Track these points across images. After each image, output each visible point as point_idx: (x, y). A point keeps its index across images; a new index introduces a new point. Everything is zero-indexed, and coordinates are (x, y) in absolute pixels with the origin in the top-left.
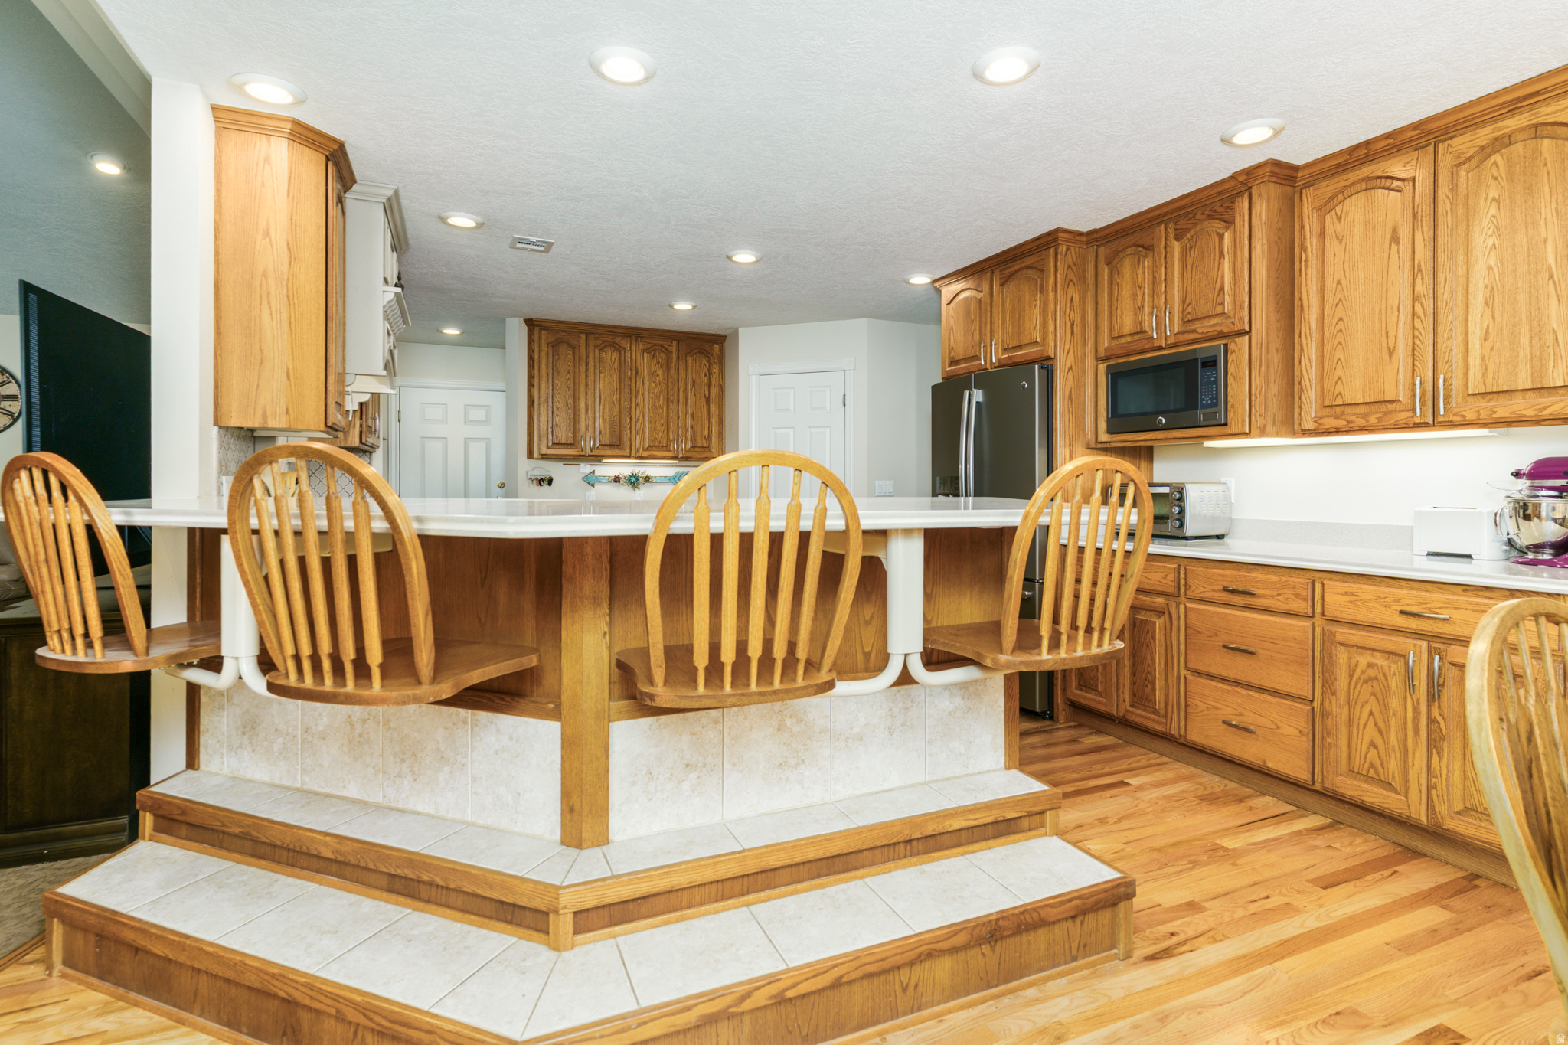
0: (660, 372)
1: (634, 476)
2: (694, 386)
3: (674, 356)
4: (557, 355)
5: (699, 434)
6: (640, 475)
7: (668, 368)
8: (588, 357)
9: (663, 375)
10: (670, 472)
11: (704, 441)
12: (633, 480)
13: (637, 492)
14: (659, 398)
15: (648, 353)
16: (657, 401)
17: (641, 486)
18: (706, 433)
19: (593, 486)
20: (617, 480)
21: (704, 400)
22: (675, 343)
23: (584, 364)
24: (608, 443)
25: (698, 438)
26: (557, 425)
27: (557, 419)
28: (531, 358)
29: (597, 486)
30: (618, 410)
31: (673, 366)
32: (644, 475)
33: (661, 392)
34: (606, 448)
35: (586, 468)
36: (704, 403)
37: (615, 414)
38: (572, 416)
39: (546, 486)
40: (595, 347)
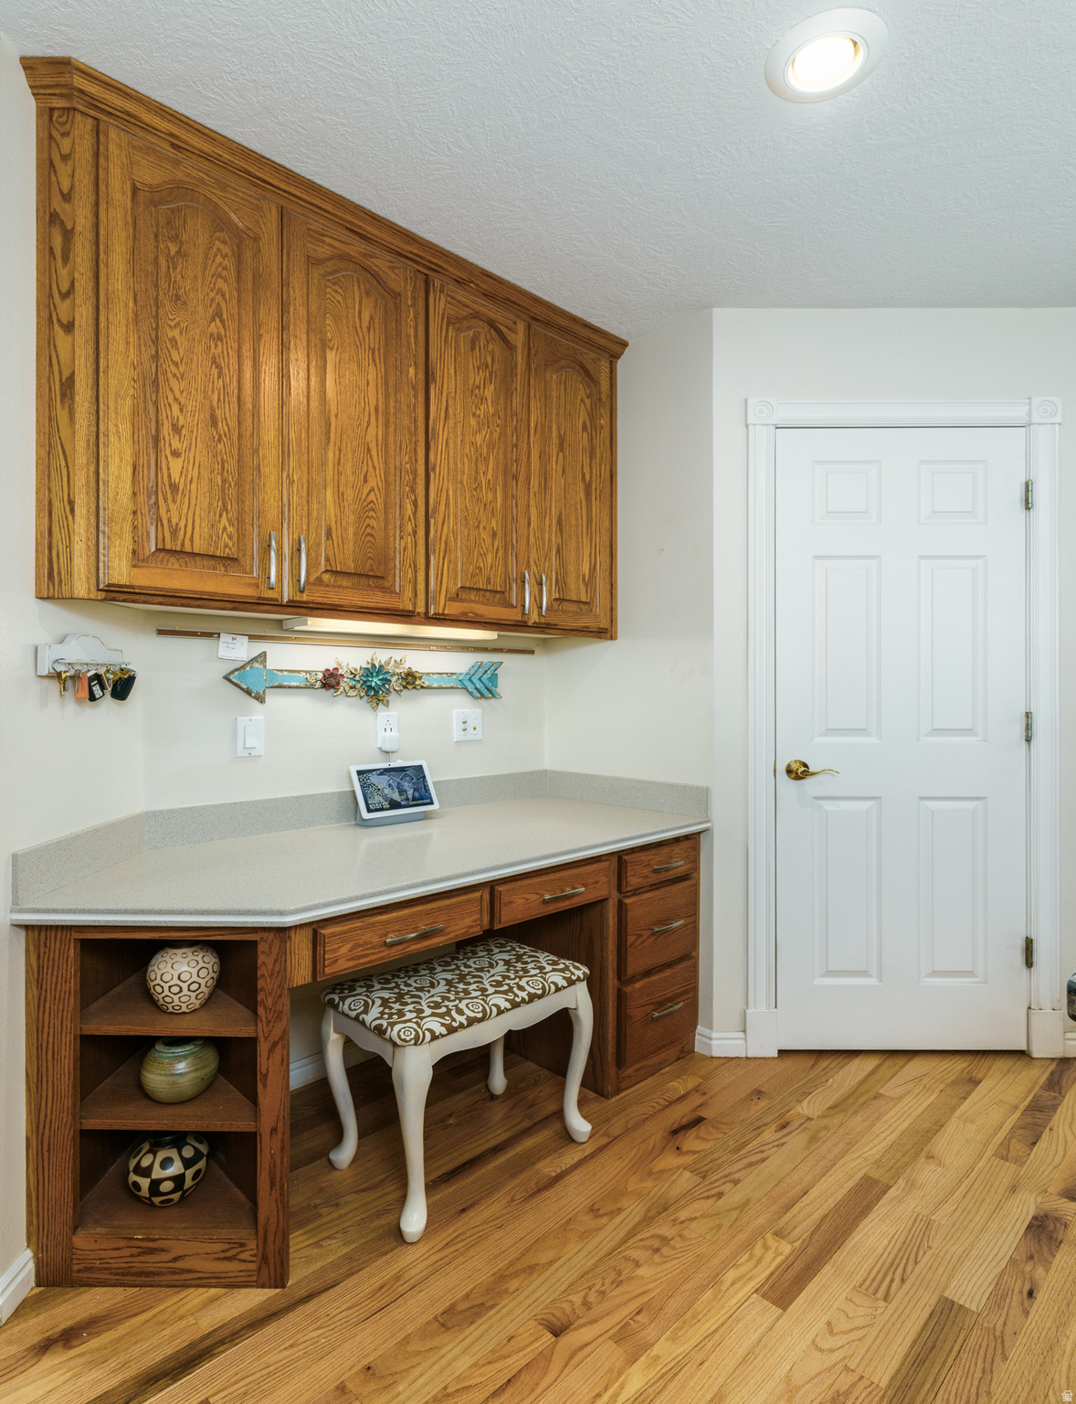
0: (489, 391)
1: (373, 670)
2: (561, 448)
3: (520, 358)
4: (175, 238)
5: (571, 568)
6: (390, 668)
7: (509, 393)
8: (284, 284)
9: (496, 402)
10: (460, 663)
11: (582, 587)
12: (375, 681)
13: (383, 713)
14: (486, 459)
15: (459, 330)
16: (482, 468)
17: (392, 697)
18: (586, 569)
19: (260, 699)
20: (330, 681)
21: (581, 486)
22: (521, 327)
23: (274, 302)
24: (351, 567)
25: (571, 579)
26: (174, 488)
27: (176, 465)
28: (51, 221)
29: (273, 699)
30: (380, 471)
31: (518, 384)
32: (402, 670)
33: (491, 446)
34: (345, 582)
35: (237, 649)
36: (582, 495)
37: (372, 483)
38: (231, 465)
39: (108, 703)
40: (312, 262)
